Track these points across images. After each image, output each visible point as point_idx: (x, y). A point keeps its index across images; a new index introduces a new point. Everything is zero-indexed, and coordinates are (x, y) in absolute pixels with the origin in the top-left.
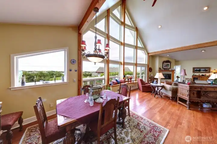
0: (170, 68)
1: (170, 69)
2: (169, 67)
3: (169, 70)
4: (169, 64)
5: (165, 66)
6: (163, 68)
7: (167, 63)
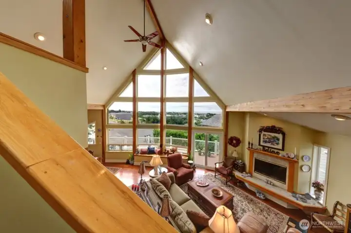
0: (283, 149)
1: (280, 152)
2: (280, 147)
3: (278, 153)
4: (280, 136)
5: (265, 142)
6: (260, 145)
7: (273, 135)
